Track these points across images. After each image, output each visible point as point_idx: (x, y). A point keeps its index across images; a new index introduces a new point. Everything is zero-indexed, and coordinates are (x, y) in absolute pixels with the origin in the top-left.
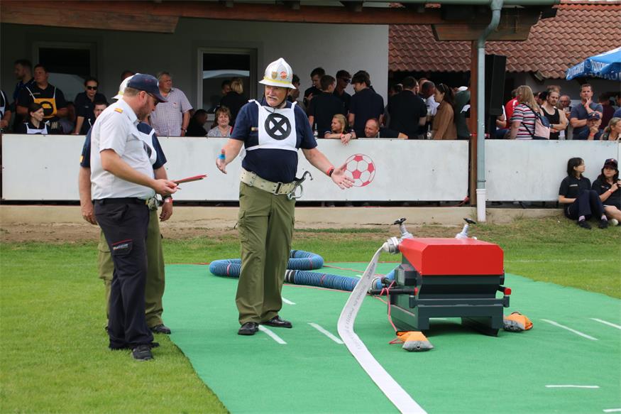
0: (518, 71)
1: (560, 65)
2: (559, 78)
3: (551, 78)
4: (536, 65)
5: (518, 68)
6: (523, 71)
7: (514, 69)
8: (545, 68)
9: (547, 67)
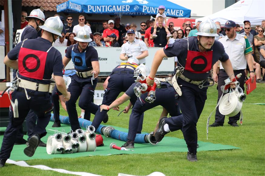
0: (29, 6)
1: (53, 3)
2: (53, 11)
3: (49, 11)
4: (40, 3)
5: (29, 4)
6: (32, 6)
7: (27, 5)
8: (44, 5)
9: (46, 4)
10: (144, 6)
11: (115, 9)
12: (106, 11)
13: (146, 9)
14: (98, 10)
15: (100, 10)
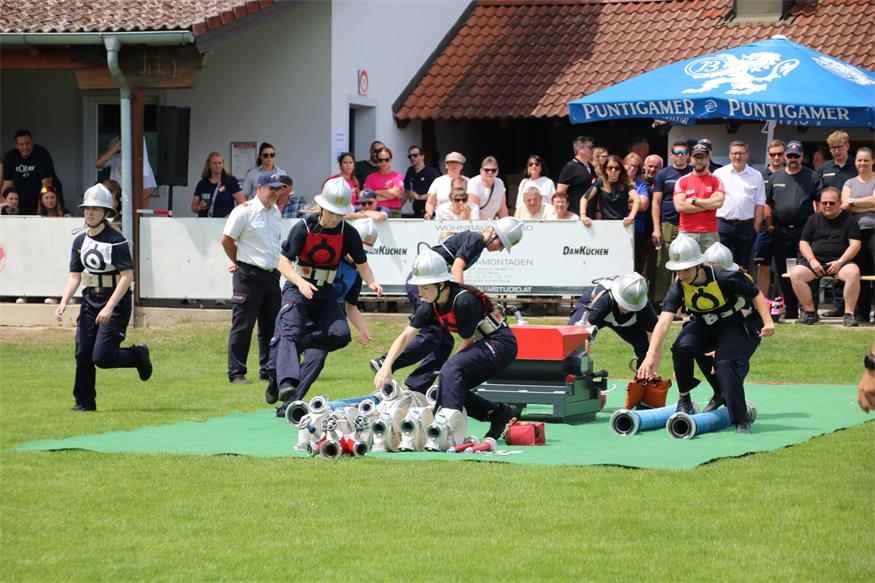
10: (731, 101)
11: (656, 109)
12: (634, 113)
13: (738, 108)
14: (613, 113)
15: (618, 113)
